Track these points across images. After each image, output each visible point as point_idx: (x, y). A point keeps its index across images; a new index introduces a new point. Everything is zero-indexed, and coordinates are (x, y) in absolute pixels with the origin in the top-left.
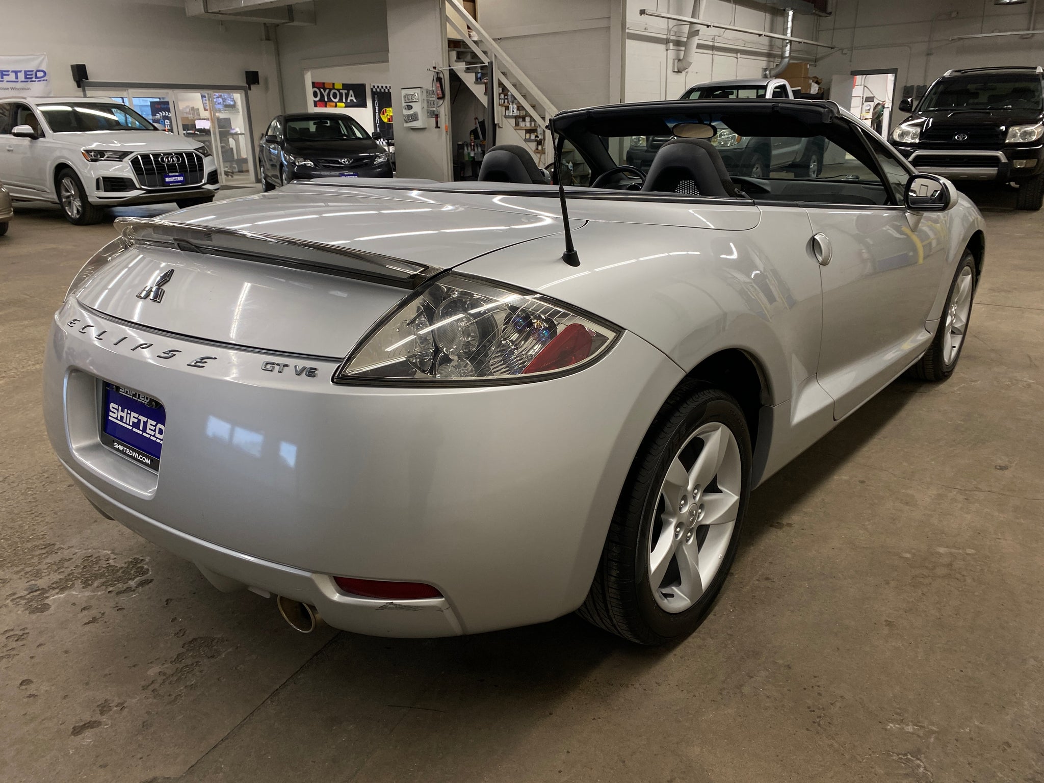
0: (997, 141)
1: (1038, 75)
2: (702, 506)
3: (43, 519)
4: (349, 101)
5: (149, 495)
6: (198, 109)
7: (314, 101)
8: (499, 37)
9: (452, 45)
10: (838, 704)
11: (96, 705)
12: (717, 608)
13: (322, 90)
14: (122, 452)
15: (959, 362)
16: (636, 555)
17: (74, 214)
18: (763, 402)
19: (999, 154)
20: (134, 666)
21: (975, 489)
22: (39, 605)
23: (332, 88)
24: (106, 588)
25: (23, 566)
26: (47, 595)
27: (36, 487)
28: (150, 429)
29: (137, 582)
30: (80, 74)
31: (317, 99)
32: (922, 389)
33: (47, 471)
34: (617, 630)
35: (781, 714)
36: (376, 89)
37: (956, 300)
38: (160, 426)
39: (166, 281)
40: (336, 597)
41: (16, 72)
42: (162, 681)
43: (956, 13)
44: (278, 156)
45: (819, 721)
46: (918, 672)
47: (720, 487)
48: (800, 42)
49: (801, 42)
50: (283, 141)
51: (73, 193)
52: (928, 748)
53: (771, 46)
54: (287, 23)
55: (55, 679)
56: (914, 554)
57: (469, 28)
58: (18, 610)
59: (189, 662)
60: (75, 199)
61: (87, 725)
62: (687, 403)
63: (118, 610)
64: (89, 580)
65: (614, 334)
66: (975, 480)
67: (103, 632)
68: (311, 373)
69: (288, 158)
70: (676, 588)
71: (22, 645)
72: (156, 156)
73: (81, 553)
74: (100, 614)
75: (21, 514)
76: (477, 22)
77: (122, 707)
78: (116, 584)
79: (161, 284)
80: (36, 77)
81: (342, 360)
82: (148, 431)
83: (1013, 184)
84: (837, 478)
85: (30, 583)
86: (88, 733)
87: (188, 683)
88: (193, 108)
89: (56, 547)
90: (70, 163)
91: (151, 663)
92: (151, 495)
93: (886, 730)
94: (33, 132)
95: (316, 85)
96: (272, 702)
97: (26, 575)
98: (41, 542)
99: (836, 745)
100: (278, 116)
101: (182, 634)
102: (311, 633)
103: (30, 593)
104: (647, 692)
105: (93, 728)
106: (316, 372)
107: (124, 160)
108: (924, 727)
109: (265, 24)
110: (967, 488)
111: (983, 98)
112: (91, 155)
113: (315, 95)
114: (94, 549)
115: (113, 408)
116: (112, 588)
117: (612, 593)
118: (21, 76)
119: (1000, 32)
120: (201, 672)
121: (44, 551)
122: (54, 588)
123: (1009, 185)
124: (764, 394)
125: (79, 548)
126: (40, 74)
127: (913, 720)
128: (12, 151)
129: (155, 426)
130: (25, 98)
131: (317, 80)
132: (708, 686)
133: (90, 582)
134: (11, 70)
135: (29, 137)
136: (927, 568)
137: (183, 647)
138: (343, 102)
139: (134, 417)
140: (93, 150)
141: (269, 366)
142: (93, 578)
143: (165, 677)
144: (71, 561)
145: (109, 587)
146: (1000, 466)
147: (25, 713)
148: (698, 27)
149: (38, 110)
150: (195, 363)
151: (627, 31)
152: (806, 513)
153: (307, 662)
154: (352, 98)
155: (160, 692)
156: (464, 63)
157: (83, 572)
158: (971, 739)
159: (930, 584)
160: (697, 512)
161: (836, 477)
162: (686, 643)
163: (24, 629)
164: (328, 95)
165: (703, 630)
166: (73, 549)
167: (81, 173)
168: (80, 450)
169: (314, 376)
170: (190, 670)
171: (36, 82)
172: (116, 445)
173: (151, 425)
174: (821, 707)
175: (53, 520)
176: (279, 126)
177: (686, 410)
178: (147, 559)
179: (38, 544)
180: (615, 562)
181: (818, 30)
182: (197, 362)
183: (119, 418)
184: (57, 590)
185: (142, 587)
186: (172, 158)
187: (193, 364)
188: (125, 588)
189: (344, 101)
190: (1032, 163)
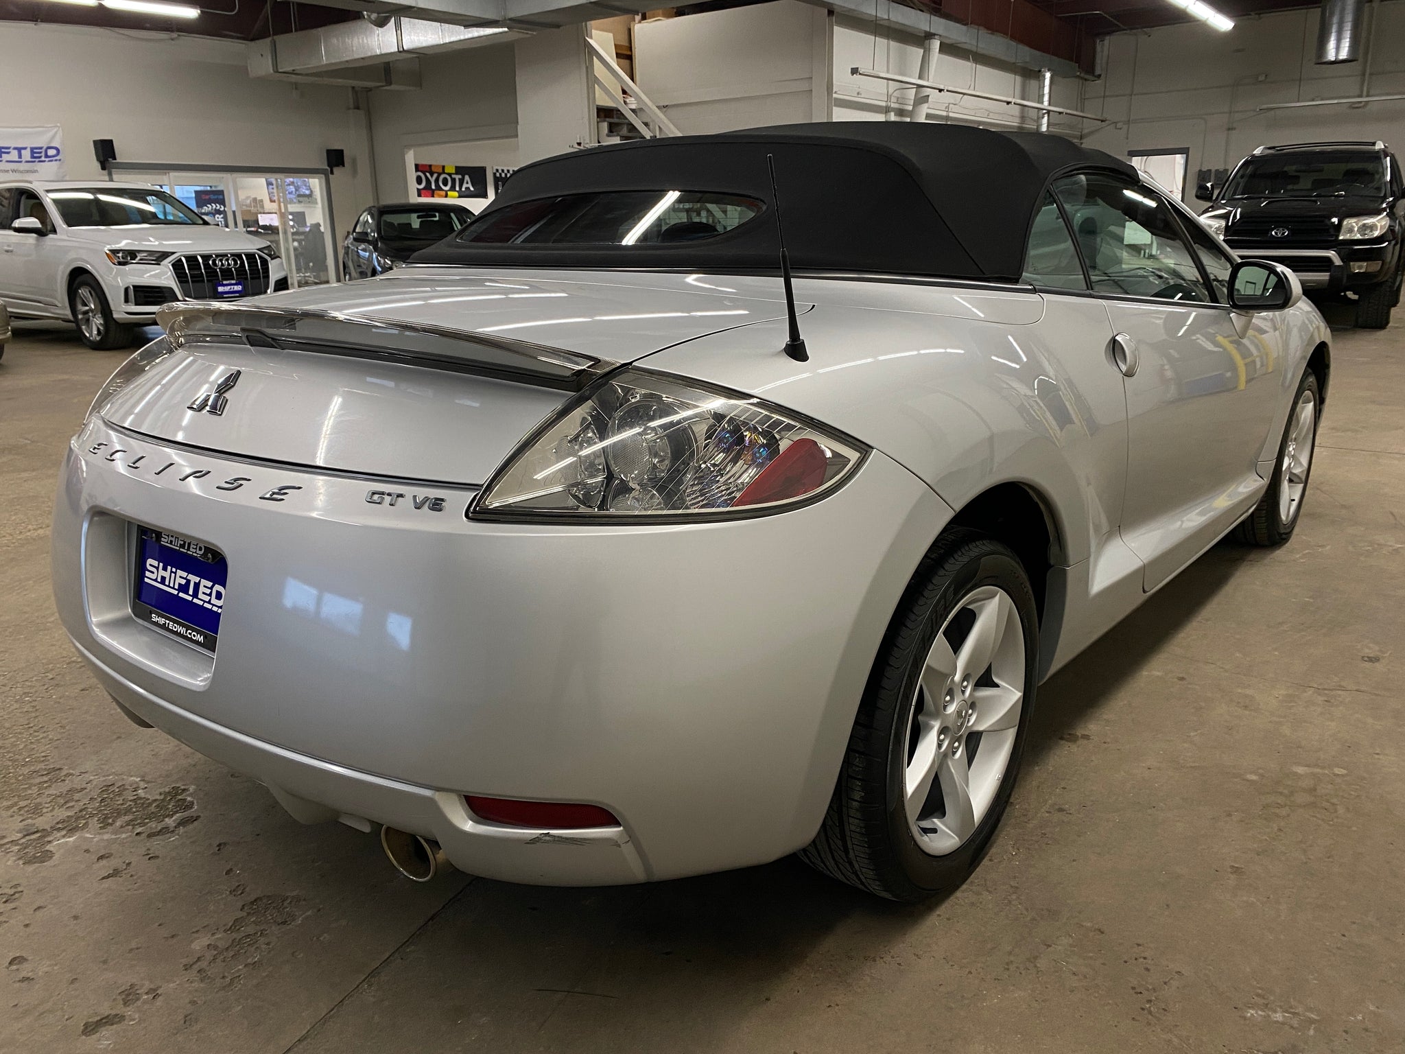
0: (1328, 237)
1: (1378, 152)
2: (973, 706)
3: (45, 735)
4: (463, 189)
5: (202, 684)
6: (262, 201)
7: (418, 189)
8: (666, 104)
9: (602, 114)
10: (1174, 983)
11: (118, 992)
12: (993, 850)
13: (428, 174)
14: (163, 627)
15: (1299, 522)
16: (888, 771)
17: (94, 335)
18: (1052, 562)
19: (1331, 254)
20: (173, 937)
21: (1338, 688)
22: (39, 853)
23: (441, 171)
24: (133, 828)
25: (16, 799)
26: (49, 839)
27: (36, 692)
28: (204, 593)
29: (176, 819)
30: (105, 152)
31: (421, 187)
32: (1252, 556)
33: (52, 670)
34: (860, 879)
35: (1096, 997)
36: (500, 174)
37: (1294, 436)
38: (218, 587)
39: (229, 386)
40: (469, 826)
41: (19, 150)
42: (212, 958)
43: (1264, 75)
44: (370, 259)
45: (1150, 1007)
46: (1282, 937)
47: (996, 680)
48: (1060, 113)
49: (1063, 113)
50: (377, 240)
51: (93, 307)
52: (1306, 1043)
53: (1023, 118)
54: (383, 86)
55: (59, 956)
56: (1262, 776)
57: (624, 92)
58: (9, 860)
59: (250, 929)
60: (95, 315)
61: (104, 1021)
62: (954, 558)
63: (149, 859)
64: (109, 818)
65: (858, 455)
66: (1336, 676)
67: (129, 890)
68: (437, 505)
69: (382, 261)
70: (940, 821)
71: (13, 909)
72: (206, 258)
73: (98, 781)
74: (125, 865)
75: (15, 728)
76: (636, 84)
77: (154, 993)
78: (148, 823)
79: (222, 391)
80: (47, 156)
81: (478, 488)
82: (201, 595)
83: (1350, 294)
84: (1147, 673)
85: (25, 823)
86: (105, 1032)
87: (249, 961)
88: (255, 200)
89: (64, 772)
90: (89, 267)
91: (197, 931)
92: (204, 683)
93: (1245, 1018)
94: (40, 226)
95: (420, 168)
96: (370, 986)
97: (20, 811)
98: (42, 766)
99: (1175, 1041)
100: (370, 207)
101: (239, 892)
102: (429, 881)
103: (25, 836)
104: (902, 967)
105: (112, 1024)
106: (444, 504)
107: (162, 263)
108: (1298, 1014)
109: (353, 88)
110: (1326, 687)
111: (1305, 183)
112: (119, 257)
113: (419, 181)
114: (117, 775)
115: (151, 565)
116: (141, 829)
117: (854, 824)
118: (26, 155)
119: (1322, 100)
120: (268, 944)
121: (45, 779)
122: (59, 829)
123: (1345, 295)
124: (1054, 549)
125: (95, 774)
126: (52, 152)
127: (1282, 1004)
128: (12, 251)
129: (211, 588)
130: (30, 182)
131: (420, 162)
132: (988, 959)
133: (110, 821)
134: (13, 146)
135: (36, 233)
136: (1281, 793)
137: (241, 910)
138: (455, 191)
139: (181, 577)
140: (121, 250)
141: (376, 497)
142: (115, 815)
143: (216, 952)
144: (84, 792)
145: (137, 827)
146: (1368, 657)
147: (16, 1003)
148: (927, 91)
149: (47, 199)
150: (271, 495)
151: (834, 96)
152: (1107, 721)
153: (419, 929)
154: (468, 185)
155: (209, 973)
156: (619, 138)
157: (100, 806)
158: (1366, 1030)
159: (1288, 815)
160: (967, 712)
161: (1145, 673)
162: (952, 899)
163: (16, 886)
164: (437, 181)
165: (976, 881)
166: (86, 775)
167: (104, 280)
168: (103, 625)
169: (440, 510)
170: (252, 942)
171: (46, 163)
172: (155, 618)
173: (205, 586)
174: (1150, 987)
175: (59, 737)
176: (370, 221)
177: (954, 566)
178: (192, 788)
179: (37, 769)
180: (859, 779)
181: (1083, 97)
182: (274, 493)
183: (159, 580)
184: (64, 832)
185: (184, 827)
186: (227, 260)
187: (268, 496)
188: (160, 828)
189: (457, 189)
190: (1375, 266)
